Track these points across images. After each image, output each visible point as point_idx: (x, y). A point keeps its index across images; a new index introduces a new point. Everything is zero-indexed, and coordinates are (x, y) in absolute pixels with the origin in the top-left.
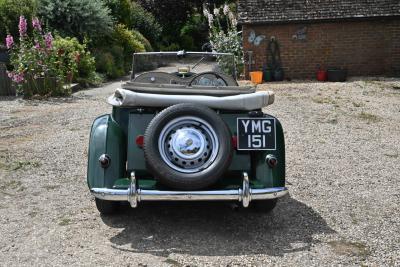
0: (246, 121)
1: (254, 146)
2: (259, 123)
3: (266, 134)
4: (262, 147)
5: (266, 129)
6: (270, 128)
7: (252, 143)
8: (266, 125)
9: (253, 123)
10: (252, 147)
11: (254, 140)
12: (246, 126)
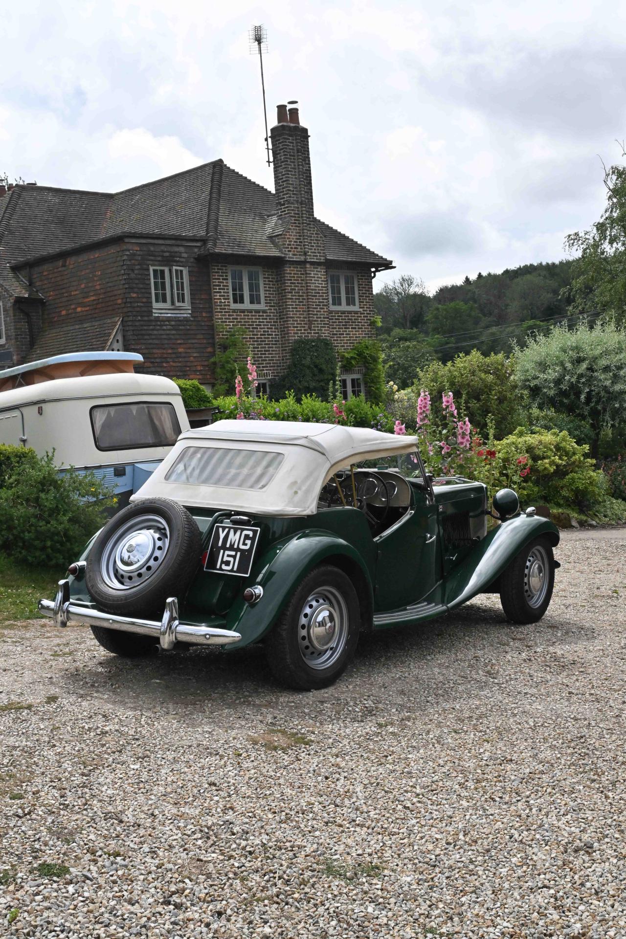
0: (224, 528)
1: (224, 567)
2: (238, 533)
3: (242, 551)
4: (232, 570)
5: (244, 544)
6: (249, 542)
7: (222, 562)
8: (247, 537)
9: (232, 531)
10: (221, 569)
11: (226, 558)
12: (222, 536)
